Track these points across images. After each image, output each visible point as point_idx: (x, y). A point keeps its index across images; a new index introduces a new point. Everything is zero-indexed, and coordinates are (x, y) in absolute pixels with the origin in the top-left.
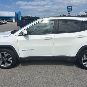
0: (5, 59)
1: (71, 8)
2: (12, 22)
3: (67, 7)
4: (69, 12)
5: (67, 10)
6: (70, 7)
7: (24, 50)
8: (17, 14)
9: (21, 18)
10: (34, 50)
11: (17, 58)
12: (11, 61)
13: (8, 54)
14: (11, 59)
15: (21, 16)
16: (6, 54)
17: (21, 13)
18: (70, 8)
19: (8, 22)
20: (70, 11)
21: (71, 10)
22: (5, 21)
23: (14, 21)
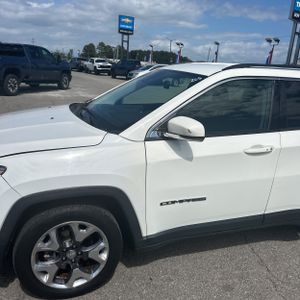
1: (132, 24)
3: (120, 20)
5: (120, 29)
6: (128, 20)
7: (167, 203)
10: (204, 199)
18: (129, 24)
20: (128, 34)
21: (132, 30)
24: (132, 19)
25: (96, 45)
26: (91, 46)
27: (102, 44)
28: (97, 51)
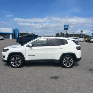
0: (16, 61)
2: (9, 38)
3: (64, 26)
4: (66, 31)
5: (64, 29)
6: (67, 26)
8: (15, 31)
9: (18, 35)
11: (24, 61)
12: (20, 63)
13: (19, 58)
14: (20, 62)
15: (18, 33)
16: (17, 58)
17: (18, 29)
19: (4, 38)
21: (68, 29)
22: (2, 38)
23: (11, 37)
24: (68, 25)
25: (60, 33)
26: (58, 33)
27: (61, 33)
28: (60, 35)
